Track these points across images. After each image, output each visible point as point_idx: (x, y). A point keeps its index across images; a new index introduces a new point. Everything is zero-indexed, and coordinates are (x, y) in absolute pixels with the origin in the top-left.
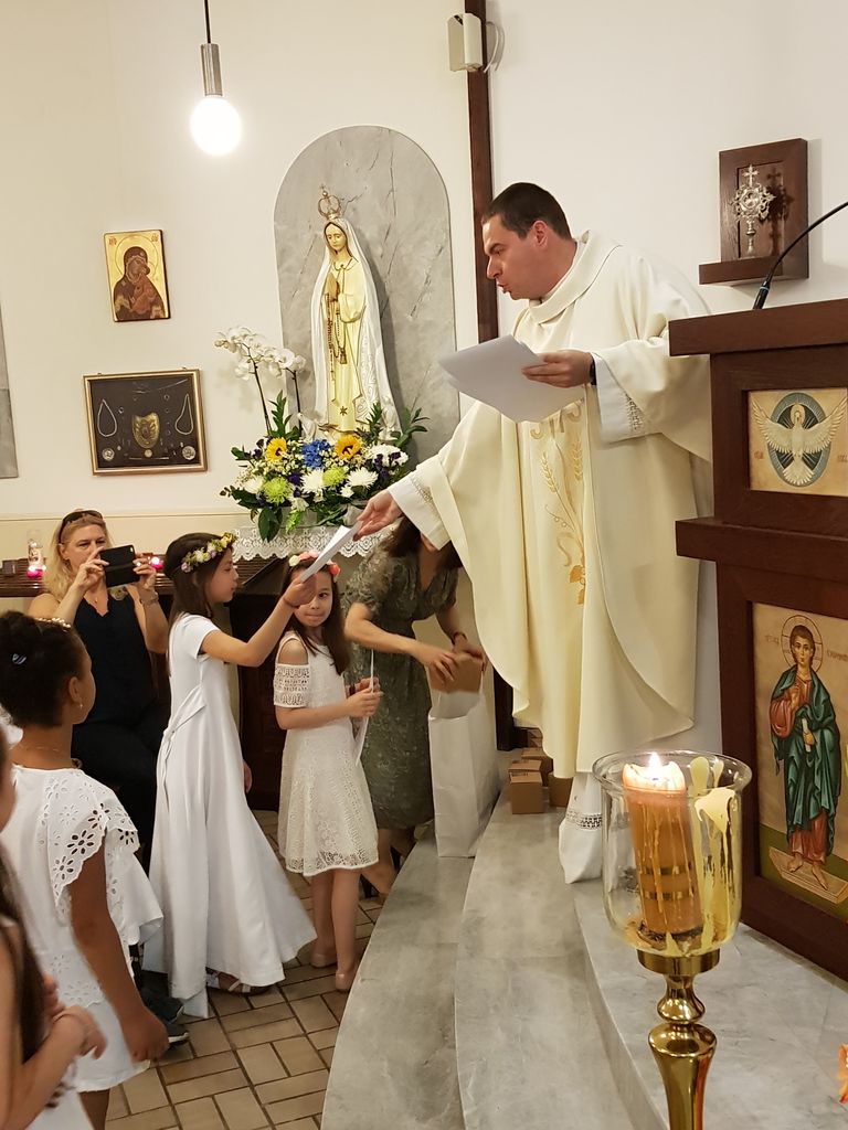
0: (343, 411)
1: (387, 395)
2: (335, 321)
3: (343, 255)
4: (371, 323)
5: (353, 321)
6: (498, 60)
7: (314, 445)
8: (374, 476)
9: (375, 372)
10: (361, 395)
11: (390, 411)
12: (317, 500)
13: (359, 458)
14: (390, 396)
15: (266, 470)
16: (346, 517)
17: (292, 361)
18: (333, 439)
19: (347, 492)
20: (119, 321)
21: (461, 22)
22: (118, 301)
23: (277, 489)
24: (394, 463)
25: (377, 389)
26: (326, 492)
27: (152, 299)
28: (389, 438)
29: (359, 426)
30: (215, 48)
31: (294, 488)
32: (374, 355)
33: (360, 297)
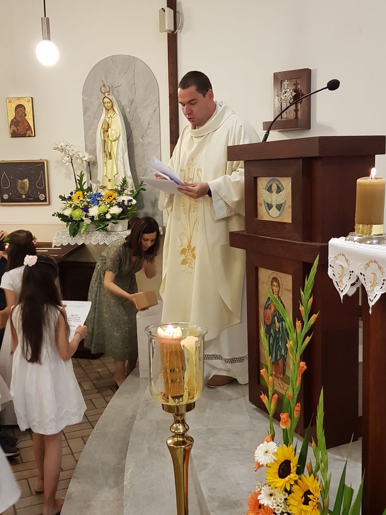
0: (109, 180)
1: (129, 174)
2: (107, 140)
3: (111, 111)
4: (123, 142)
5: (115, 141)
6: (181, 28)
7: (95, 195)
8: (121, 210)
9: (124, 164)
10: (117, 174)
11: (130, 181)
12: (95, 219)
13: (114, 201)
14: (130, 174)
15: (73, 205)
16: (108, 228)
17: (87, 157)
18: (103, 193)
19: (108, 216)
20: (12, 137)
21: (164, 11)
22: (12, 128)
23: (78, 214)
24: (130, 204)
25: (125, 171)
26: (99, 216)
27: (27, 128)
28: (129, 193)
29: (116, 187)
30: (48, 19)
31: (85, 213)
32: (123, 156)
33: (118, 130)
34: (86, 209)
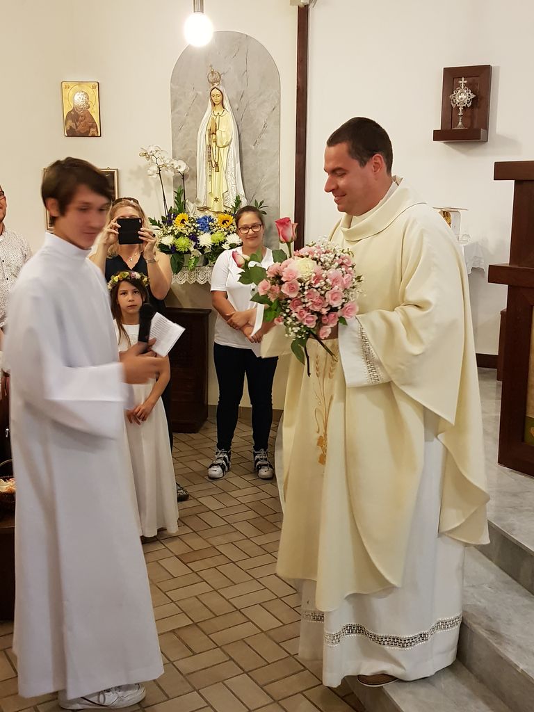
0: (216, 200)
1: (242, 192)
2: (212, 146)
3: (220, 105)
4: (234, 148)
5: (224, 147)
6: (315, 1)
7: (205, 218)
9: (235, 178)
10: (227, 190)
12: (207, 251)
15: (176, 232)
17: (183, 168)
20: (68, 136)
22: (68, 124)
23: (183, 243)
25: (236, 188)
26: (213, 246)
27: (90, 124)
29: (225, 209)
31: (194, 244)
32: (235, 167)
33: (230, 134)
34: (194, 237)
